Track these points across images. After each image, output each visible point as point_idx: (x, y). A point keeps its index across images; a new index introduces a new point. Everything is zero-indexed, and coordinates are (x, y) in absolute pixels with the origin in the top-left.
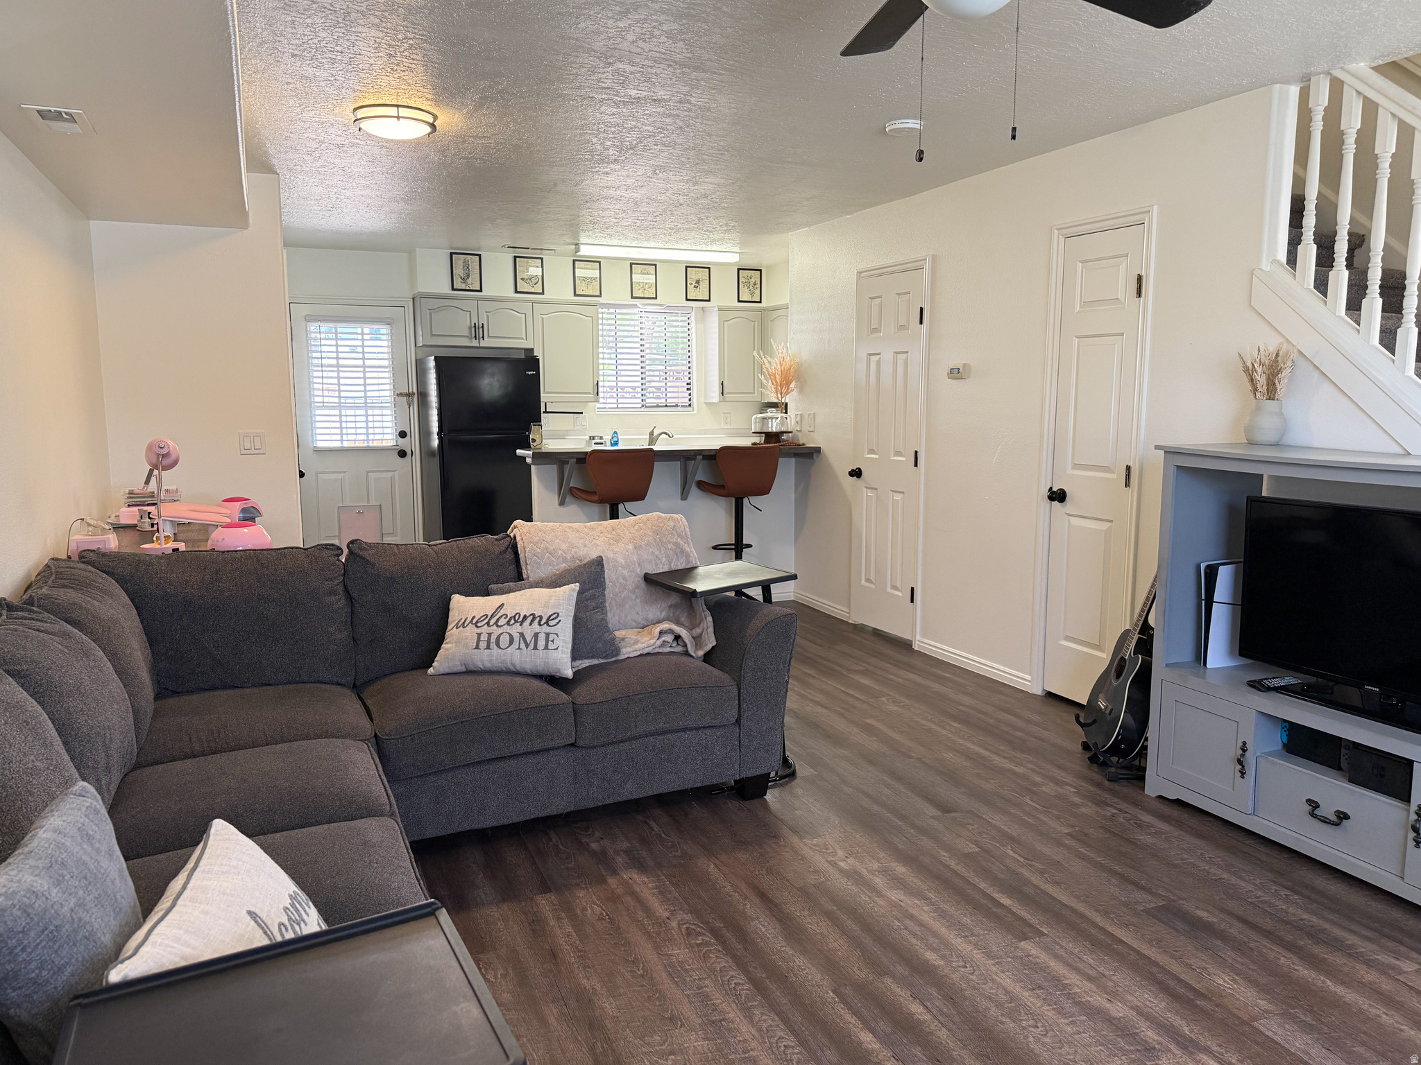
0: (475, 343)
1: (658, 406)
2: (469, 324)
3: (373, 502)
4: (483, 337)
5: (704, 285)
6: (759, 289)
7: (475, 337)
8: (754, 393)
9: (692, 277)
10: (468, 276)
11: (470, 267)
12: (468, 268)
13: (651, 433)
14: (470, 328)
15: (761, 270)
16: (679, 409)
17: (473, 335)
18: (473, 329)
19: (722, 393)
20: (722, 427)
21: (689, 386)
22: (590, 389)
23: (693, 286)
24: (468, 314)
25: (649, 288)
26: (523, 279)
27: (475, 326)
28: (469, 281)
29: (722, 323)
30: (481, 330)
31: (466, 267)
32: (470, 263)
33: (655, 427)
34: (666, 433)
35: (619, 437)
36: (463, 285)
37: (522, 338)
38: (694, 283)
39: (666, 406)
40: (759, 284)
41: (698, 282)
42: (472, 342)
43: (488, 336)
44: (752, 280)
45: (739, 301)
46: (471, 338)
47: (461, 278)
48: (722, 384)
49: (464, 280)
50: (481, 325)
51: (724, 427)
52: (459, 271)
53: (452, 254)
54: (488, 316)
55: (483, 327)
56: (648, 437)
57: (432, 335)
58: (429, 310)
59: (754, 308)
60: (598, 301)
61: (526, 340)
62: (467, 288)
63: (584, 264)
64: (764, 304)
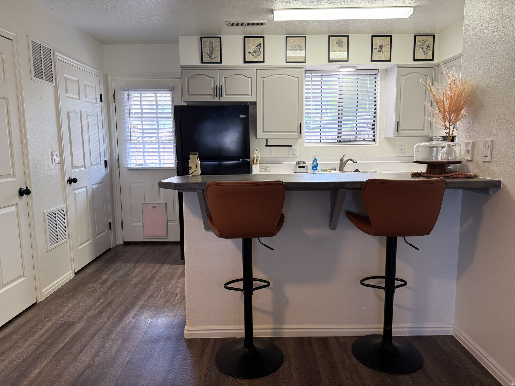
0: (217, 99)
1: (350, 141)
2: (213, 86)
3: (162, 201)
4: (222, 95)
5: (386, 49)
6: (432, 50)
8: (423, 130)
9: (376, 43)
10: (212, 53)
11: (214, 47)
12: (212, 47)
13: (342, 160)
14: (214, 89)
15: (434, 36)
16: (365, 143)
17: (216, 94)
18: (216, 90)
19: (398, 130)
20: (398, 155)
21: (373, 127)
22: (296, 129)
23: (377, 50)
24: (212, 80)
26: (249, 53)
27: (217, 88)
28: (213, 56)
29: (400, 76)
30: (220, 89)
31: (211, 47)
32: (213, 44)
33: (344, 156)
34: (351, 160)
35: (318, 162)
36: (209, 59)
37: (249, 95)
38: (378, 48)
39: (356, 141)
40: (432, 47)
41: (381, 47)
42: (214, 98)
43: (226, 94)
44: (427, 43)
45: (415, 60)
46: (214, 96)
47: (208, 54)
48: (398, 123)
49: (210, 55)
50: (220, 87)
51: (400, 155)
52: (206, 50)
53: (202, 38)
54: (225, 80)
55: (222, 88)
56: (339, 162)
57: (189, 94)
58: (187, 77)
59: (427, 65)
60: (304, 65)
61: (252, 96)
62: (212, 61)
63: (294, 39)
64: (436, 61)
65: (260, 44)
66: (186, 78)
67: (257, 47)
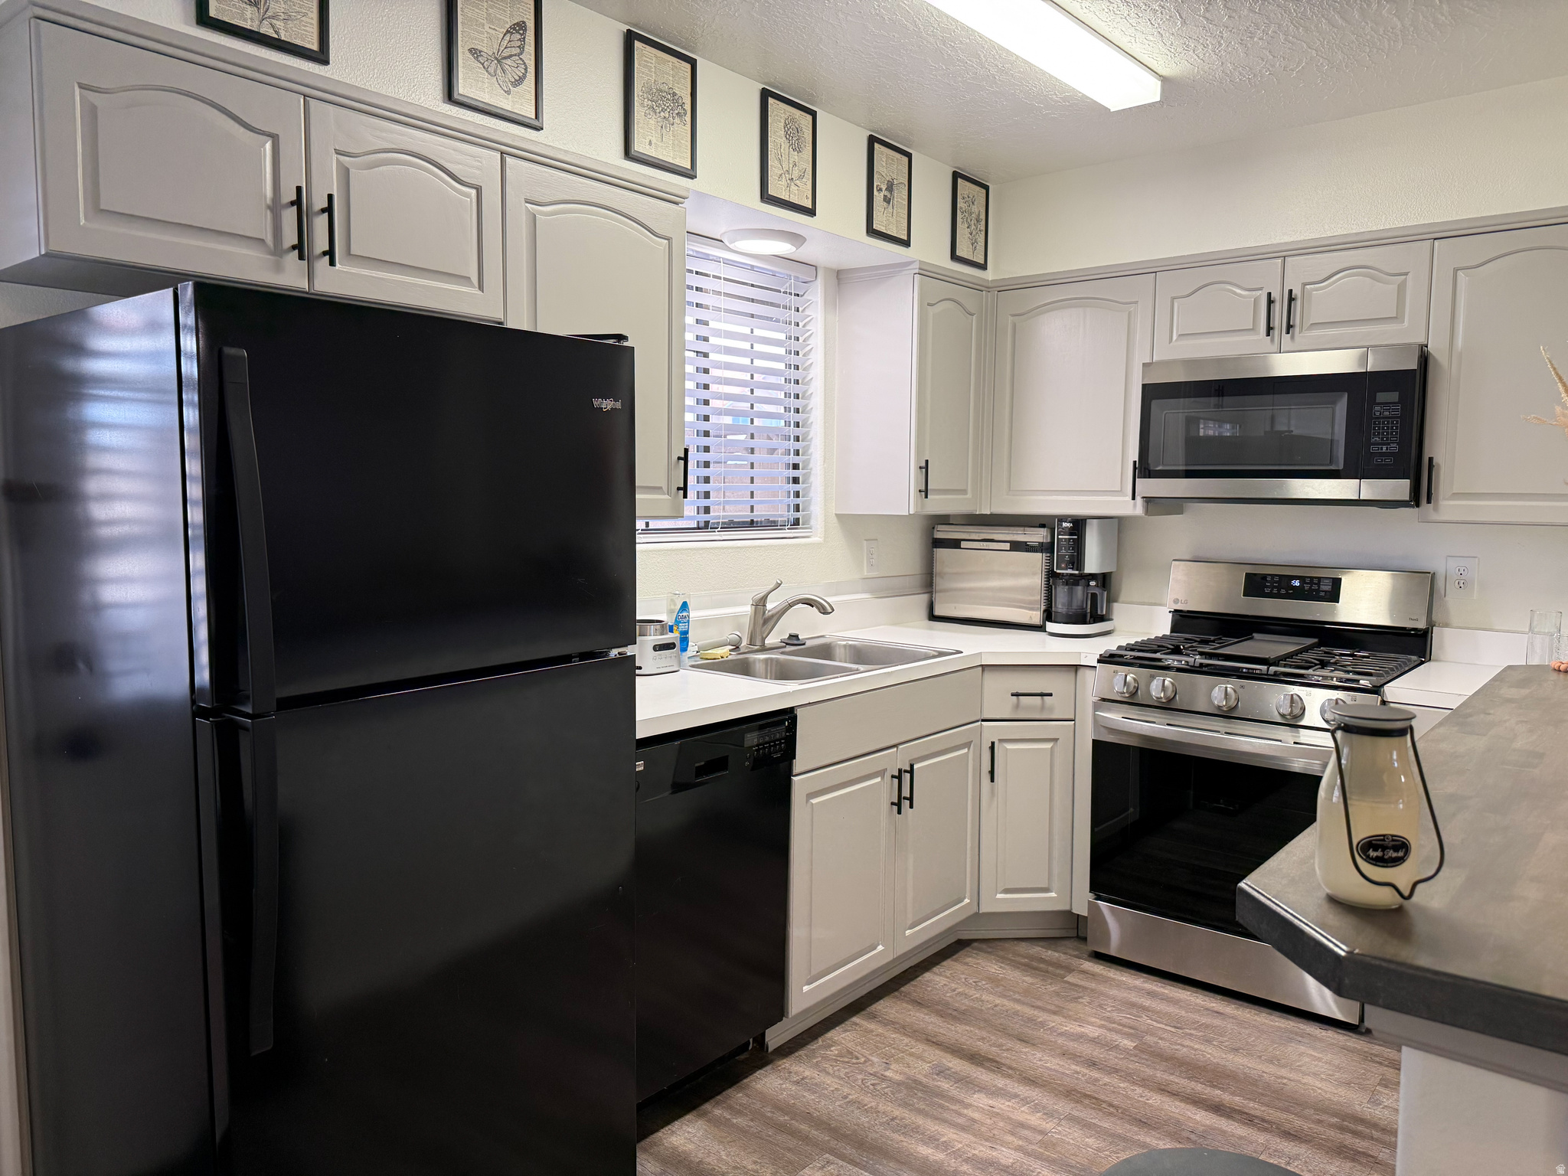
0: (291, 277)
2: (270, 189)
4: (330, 253)
5: (900, 196)
6: (983, 233)
7: (299, 247)
8: (966, 491)
9: (879, 170)
13: (760, 603)
14: (275, 208)
15: (987, 189)
17: (289, 238)
18: (290, 216)
19: (924, 492)
20: (866, 574)
21: (796, 474)
22: (664, 475)
23: (881, 195)
24: (268, 149)
25: (801, 177)
26: (475, 53)
27: (297, 203)
29: (926, 304)
30: (321, 222)
34: (810, 603)
36: (249, 11)
37: (466, 280)
38: (884, 187)
39: (752, 524)
40: (983, 222)
41: (890, 187)
42: (278, 268)
43: (353, 253)
44: (975, 208)
45: (954, 256)
46: (278, 251)
48: (925, 468)
50: (321, 203)
51: (870, 575)
54: (351, 170)
55: (329, 210)
57: (97, 209)
58: (81, 86)
59: (974, 281)
60: (688, 190)
61: (481, 287)
62: (266, 30)
63: (656, 57)
64: (989, 275)
65: (520, 27)
66: (77, 90)
67: (507, 38)
